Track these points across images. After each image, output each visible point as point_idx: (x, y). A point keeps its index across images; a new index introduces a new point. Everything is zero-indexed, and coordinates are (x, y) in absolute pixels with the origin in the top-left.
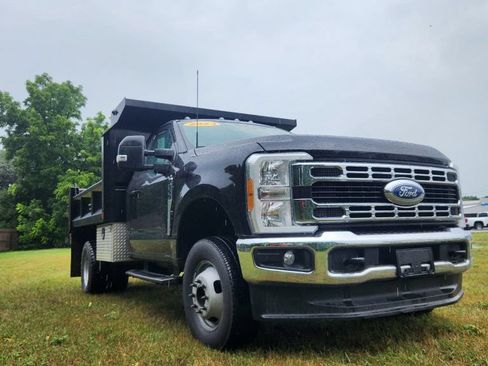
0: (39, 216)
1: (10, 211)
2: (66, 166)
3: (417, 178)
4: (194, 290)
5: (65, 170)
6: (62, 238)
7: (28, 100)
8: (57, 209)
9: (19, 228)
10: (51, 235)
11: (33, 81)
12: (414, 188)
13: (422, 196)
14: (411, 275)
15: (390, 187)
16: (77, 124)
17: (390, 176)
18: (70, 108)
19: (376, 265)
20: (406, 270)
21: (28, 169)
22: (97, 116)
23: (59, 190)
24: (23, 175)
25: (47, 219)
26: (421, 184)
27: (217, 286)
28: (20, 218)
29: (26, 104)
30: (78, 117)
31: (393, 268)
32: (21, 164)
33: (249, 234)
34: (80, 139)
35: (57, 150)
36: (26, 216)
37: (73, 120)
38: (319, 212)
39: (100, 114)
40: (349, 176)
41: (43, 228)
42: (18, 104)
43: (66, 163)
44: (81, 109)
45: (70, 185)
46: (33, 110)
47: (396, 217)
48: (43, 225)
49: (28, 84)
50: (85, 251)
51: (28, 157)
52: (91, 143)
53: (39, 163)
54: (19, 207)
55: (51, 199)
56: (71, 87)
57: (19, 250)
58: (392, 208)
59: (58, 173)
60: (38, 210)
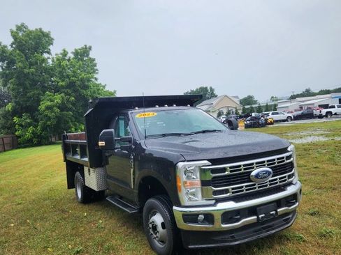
0: (30, 125)
1: (9, 122)
2: (44, 89)
3: (268, 165)
4: (150, 226)
5: (44, 92)
6: (47, 138)
7: (13, 43)
8: (42, 120)
9: (17, 133)
10: (39, 137)
11: (14, 29)
12: (267, 172)
13: (271, 175)
14: (265, 219)
15: (254, 173)
16: (49, 58)
17: (253, 168)
18: (43, 48)
19: (246, 217)
20: (262, 217)
21: (18, 93)
22: (62, 52)
23: (42, 107)
24: (16, 97)
25: (35, 126)
26: (271, 168)
27: (163, 225)
28: (17, 127)
29: (12, 47)
30: (49, 53)
31: (256, 217)
32: (13, 90)
33: (179, 205)
34: (52, 69)
35: (37, 78)
36: (21, 125)
37: (46, 55)
38: (215, 193)
39: (65, 51)
40: (231, 171)
41: (33, 133)
42: (6, 47)
43: (44, 87)
44: (51, 47)
45: (49, 103)
46: (18, 51)
47: (257, 189)
48: (33, 131)
49: (12, 32)
50: (77, 177)
51: (17, 85)
52: (60, 72)
53: (25, 88)
54: (16, 119)
55: (37, 113)
56: (42, 32)
57: (19, 148)
58: (255, 185)
59: (39, 94)
60: (28, 121)
